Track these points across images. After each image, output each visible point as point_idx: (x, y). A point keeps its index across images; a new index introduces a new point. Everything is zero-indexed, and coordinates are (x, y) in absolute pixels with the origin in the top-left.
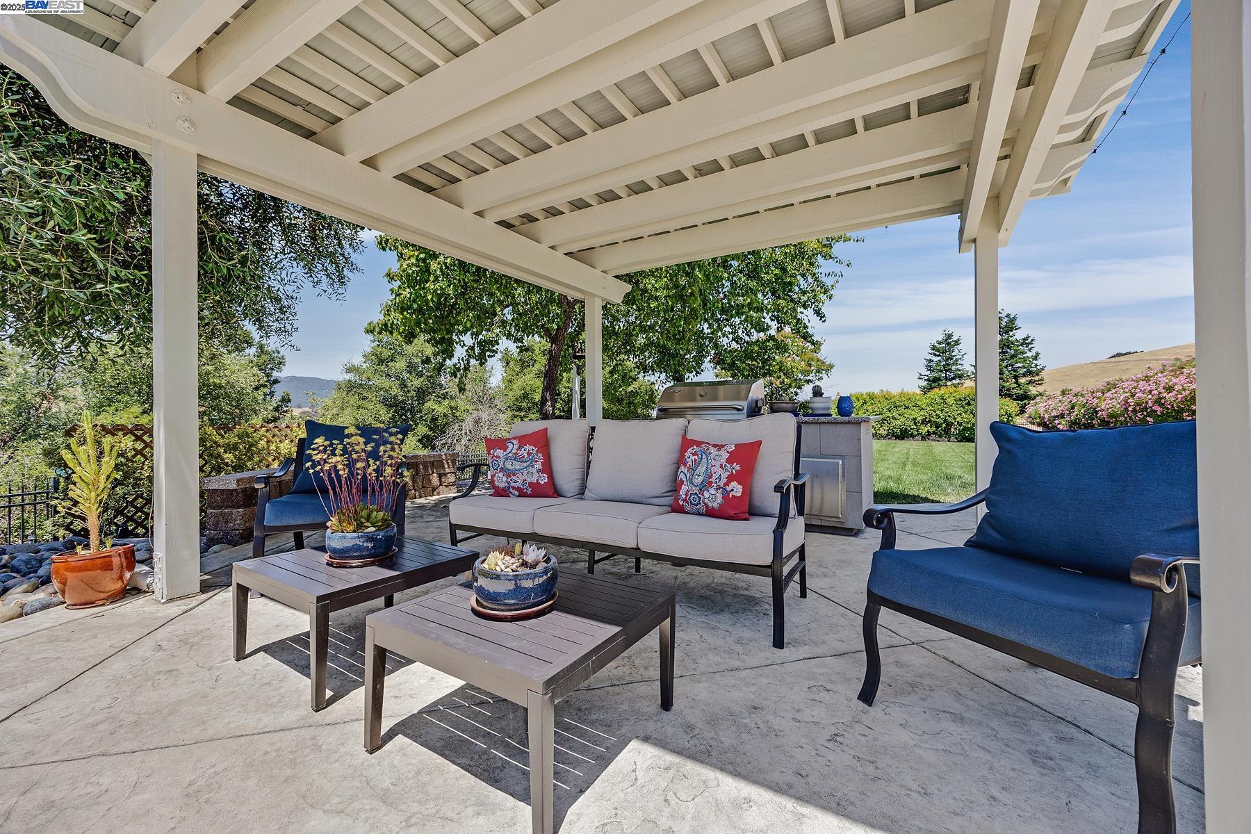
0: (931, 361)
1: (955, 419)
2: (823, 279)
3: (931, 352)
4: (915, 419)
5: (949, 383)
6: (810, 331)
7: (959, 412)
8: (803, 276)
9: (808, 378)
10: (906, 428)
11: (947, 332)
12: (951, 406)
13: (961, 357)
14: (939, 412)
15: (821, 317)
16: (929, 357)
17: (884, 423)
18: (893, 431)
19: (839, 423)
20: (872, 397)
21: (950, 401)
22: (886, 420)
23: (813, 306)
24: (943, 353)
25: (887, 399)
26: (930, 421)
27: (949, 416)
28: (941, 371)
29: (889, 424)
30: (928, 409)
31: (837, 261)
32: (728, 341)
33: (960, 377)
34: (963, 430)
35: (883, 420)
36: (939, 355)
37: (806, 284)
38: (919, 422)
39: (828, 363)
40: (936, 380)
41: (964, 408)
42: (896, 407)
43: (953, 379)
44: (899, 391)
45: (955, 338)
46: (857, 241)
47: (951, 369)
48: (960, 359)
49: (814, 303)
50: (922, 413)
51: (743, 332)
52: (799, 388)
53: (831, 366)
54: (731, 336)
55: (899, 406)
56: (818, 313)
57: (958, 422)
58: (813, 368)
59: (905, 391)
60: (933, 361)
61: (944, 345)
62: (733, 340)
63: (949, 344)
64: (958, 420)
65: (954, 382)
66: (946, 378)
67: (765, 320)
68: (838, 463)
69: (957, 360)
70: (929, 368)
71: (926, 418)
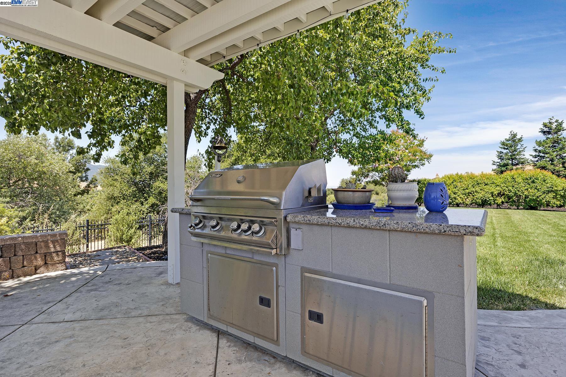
0: (501, 152)
1: (523, 193)
2: (423, 84)
3: (502, 146)
4: (492, 193)
5: (514, 167)
6: (412, 126)
7: (526, 188)
8: (406, 83)
9: (414, 164)
10: (486, 199)
11: (512, 133)
12: (520, 183)
13: (522, 149)
14: (510, 188)
15: (421, 115)
16: (500, 150)
17: (470, 196)
18: (476, 201)
19: (421, 233)
20: (461, 177)
21: (519, 180)
22: (471, 193)
23: (414, 107)
24: (510, 147)
25: (471, 178)
26: (504, 194)
27: (519, 191)
28: (509, 159)
29: (473, 196)
30: (502, 185)
31: (433, 69)
32: (350, 137)
33: (522, 163)
34: (529, 201)
35: (469, 193)
36: (507, 149)
37: (408, 89)
38: (495, 194)
39: (428, 153)
40: (505, 165)
41: (529, 185)
42: (478, 184)
43: (517, 164)
44: (480, 173)
45: (518, 137)
46: (450, 52)
47: (516, 158)
48: (523, 151)
49: (415, 104)
50: (498, 188)
51: (361, 129)
52: (409, 171)
53: (431, 156)
54: (352, 133)
55: (480, 183)
56: (418, 112)
57: (525, 195)
58: (417, 157)
59: (484, 173)
60: (503, 153)
61: (510, 142)
62: (354, 135)
63: (514, 141)
64: (525, 193)
65: (518, 166)
66: (512, 164)
67: (376, 119)
68: (421, 303)
69: (520, 152)
70: (501, 158)
71: (501, 192)
